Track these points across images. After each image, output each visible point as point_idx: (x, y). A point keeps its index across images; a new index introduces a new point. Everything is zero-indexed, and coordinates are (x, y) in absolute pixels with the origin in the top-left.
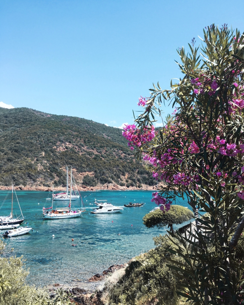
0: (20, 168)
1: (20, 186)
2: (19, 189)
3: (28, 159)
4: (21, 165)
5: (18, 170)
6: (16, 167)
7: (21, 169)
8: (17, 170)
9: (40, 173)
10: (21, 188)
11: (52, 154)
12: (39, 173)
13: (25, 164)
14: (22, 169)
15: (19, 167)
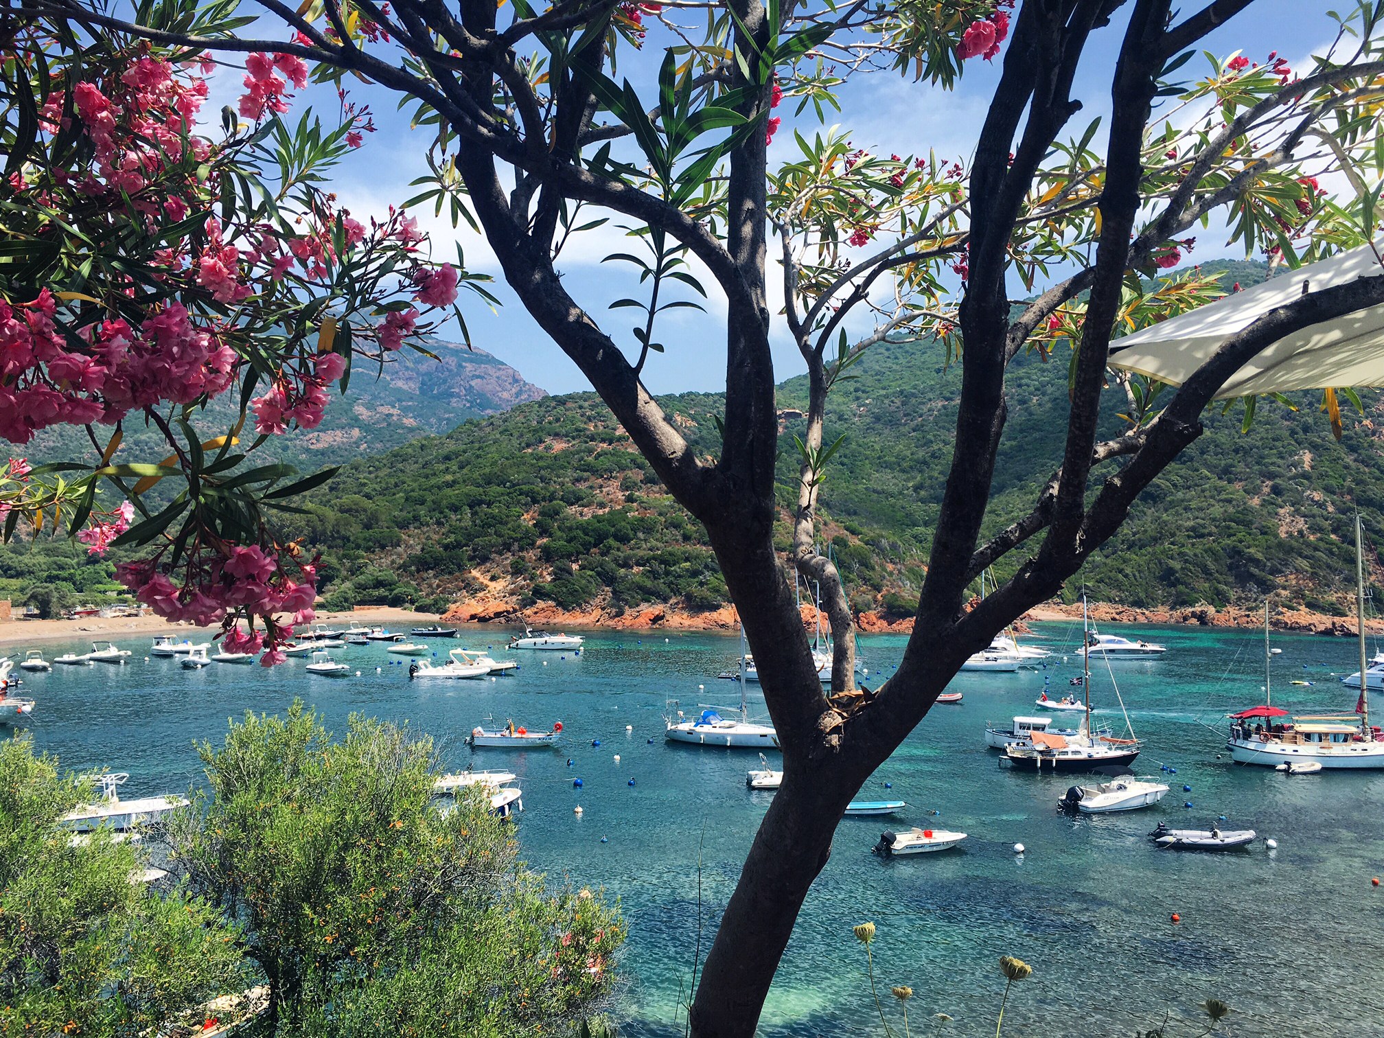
0: (1193, 529)
1: (1198, 609)
2: (1194, 621)
3: (1230, 488)
4: (1201, 515)
5: (1189, 537)
6: (1179, 528)
7: (1202, 536)
8: (1180, 538)
9: (1292, 549)
10: (1201, 617)
11: (1349, 460)
12: (1288, 550)
13: (1217, 510)
14: (1206, 531)
15: (1191, 523)
